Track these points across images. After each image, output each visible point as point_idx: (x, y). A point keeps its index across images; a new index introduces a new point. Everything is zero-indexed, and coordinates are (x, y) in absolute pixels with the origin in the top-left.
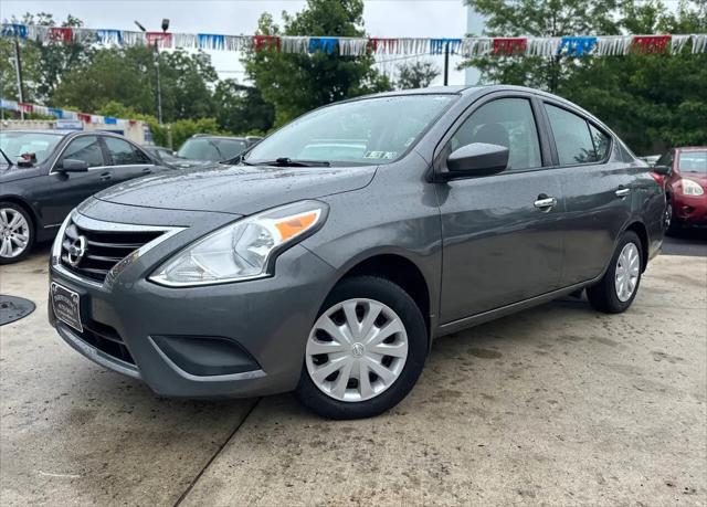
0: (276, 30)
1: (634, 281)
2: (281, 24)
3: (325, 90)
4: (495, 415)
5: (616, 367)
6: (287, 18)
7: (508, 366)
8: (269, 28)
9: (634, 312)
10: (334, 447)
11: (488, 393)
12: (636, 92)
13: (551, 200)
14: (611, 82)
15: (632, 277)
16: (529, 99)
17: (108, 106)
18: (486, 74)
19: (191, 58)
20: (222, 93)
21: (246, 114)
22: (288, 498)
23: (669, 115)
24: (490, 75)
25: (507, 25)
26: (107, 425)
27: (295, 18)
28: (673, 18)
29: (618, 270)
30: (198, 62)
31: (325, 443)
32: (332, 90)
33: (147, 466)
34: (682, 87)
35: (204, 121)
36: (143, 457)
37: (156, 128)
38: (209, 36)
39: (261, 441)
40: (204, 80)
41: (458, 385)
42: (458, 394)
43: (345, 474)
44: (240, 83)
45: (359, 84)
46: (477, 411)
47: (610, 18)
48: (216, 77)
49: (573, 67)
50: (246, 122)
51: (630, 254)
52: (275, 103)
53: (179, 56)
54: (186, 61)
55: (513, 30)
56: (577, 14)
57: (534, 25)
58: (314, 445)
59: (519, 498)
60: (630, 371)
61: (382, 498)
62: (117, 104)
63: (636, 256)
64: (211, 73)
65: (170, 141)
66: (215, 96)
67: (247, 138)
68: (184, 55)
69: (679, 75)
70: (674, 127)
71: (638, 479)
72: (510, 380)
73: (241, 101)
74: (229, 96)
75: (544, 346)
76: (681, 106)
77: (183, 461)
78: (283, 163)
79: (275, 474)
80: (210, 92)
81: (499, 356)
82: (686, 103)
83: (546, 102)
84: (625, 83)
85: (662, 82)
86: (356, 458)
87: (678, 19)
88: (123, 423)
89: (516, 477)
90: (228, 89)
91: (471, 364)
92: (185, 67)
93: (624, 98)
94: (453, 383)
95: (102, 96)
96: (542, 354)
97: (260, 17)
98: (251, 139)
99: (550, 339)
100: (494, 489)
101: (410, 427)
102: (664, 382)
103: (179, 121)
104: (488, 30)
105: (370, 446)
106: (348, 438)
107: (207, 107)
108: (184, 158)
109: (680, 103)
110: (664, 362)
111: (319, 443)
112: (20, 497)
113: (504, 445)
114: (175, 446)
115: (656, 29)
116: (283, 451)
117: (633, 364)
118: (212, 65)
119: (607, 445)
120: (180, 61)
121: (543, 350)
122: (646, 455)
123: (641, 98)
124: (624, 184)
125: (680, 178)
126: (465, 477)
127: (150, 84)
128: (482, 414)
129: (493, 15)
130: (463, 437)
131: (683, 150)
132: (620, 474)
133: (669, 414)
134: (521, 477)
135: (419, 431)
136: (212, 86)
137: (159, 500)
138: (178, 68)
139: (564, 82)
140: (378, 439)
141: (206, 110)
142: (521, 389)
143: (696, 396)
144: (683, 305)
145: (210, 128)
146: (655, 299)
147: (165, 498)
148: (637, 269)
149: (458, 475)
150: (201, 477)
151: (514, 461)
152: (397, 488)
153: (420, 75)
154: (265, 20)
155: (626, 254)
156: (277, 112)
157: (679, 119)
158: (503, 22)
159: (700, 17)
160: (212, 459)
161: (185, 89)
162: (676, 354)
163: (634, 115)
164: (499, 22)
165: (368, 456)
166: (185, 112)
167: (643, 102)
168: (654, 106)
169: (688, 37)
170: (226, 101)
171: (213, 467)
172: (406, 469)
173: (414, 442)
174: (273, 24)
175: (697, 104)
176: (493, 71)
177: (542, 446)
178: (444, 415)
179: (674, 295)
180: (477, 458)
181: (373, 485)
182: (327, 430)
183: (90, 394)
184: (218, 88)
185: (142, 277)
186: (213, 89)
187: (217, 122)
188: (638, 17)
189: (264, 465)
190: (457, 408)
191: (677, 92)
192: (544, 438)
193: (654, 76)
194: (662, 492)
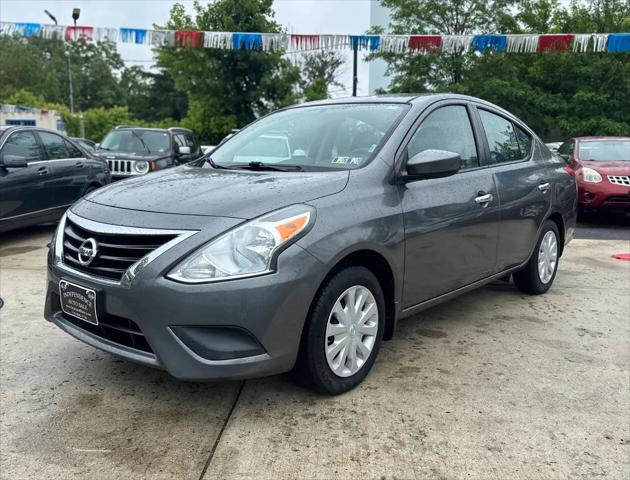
0: (188, 20)
1: (553, 265)
2: (193, 14)
3: (237, 80)
4: (453, 387)
5: (546, 342)
6: (199, 9)
7: (454, 344)
8: (181, 18)
9: (554, 292)
10: (324, 418)
11: (443, 368)
12: (534, 83)
13: (488, 196)
14: (510, 72)
15: (551, 261)
16: (466, 106)
17: (17, 95)
18: (392, 66)
19: (96, 45)
20: (128, 80)
21: (154, 102)
22: (298, 460)
23: (565, 105)
24: (397, 66)
25: (412, 18)
26: (116, 406)
27: (207, 9)
28: (565, 13)
29: (541, 255)
30: (103, 49)
31: (315, 415)
32: (245, 79)
33: (167, 440)
34: (576, 77)
35: (117, 110)
36: (159, 432)
37: (69, 118)
38: (131, 30)
39: (259, 415)
40: (111, 67)
41: (416, 362)
42: (418, 370)
43: (340, 439)
44: (147, 70)
45: (271, 74)
46: (437, 384)
47: (508, 13)
48: (123, 65)
49: (474, 58)
50: (153, 108)
51: (550, 241)
52: (188, 92)
53: (84, 43)
54: (91, 47)
55: (418, 23)
56: (477, 8)
57: (437, 18)
58: (306, 416)
59: (490, 453)
60: (560, 345)
61: (377, 458)
62: (27, 93)
63: (555, 243)
64: (117, 61)
65: (82, 131)
66: (122, 83)
67: (170, 129)
68: (88, 42)
69: (572, 67)
70: (570, 115)
71: (582, 434)
72: (460, 356)
73: (146, 88)
74: (135, 83)
75: (482, 325)
76: (575, 96)
77: (197, 434)
78: (255, 167)
79: (280, 442)
80: (116, 79)
81: (445, 335)
82: (581, 93)
83: (479, 108)
84: (523, 75)
85: (557, 74)
86: (346, 426)
87: (570, 13)
88: (130, 404)
89: (483, 436)
90: (134, 77)
91: (421, 343)
92: (90, 54)
93: (523, 88)
94: (411, 361)
95: (5, 84)
96: (483, 332)
97: (172, 8)
98: (173, 131)
99: (485, 319)
100: (468, 447)
101: (383, 400)
102: (589, 354)
103: (90, 110)
104: (395, 23)
105: (354, 416)
106: (334, 410)
107: (114, 94)
108: (108, 150)
109: (574, 93)
110: (587, 336)
111: (310, 415)
112: (65, 470)
113: (466, 411)
114: (185, 423)
115: (551, 23)
116: (281, 423)
117: (562, 339)
118: (118, 52)
119: (551, 408)
120: (85, 48)
121: (482, 329)
122: (585, 415)
123: (538, 88)
124: (545, 179)
125: (580, 166)
126: (441, 439)
127: (54, 71)
128: (443, 386)
129: (399, 9)
130: (431, 406)
131: (583, 140)
132: (567, 431)
133: (598, 381)
134: (488, 436)
135: (392, 403)
136: (117, 74)
137: (188, 467)
138: (83, 55)
139: (466, 73)
140: (360, 410)
141: (112, 96)
142: (469, 363)
143: (617, 365)
144: (596, 285)
145: (122, 117)
146: (569, 280)
147: (192, 465)
148: (555, 254)
149: (435, 437)
150: (218, 447)
151: (478, 424)
152: (387, 450)
153: (325, 64)
154: (178, 11)
155: (547, 241)
156: (190, 101)
157: (573, 109)
158: (409, 15)
159: (590, 13)
160: (222, 431)
161: (91, 76)
162: (596, 329)
163: (532, 104)
164: (404, 15)
165: (355, 424)
166: (92, 99)
167: (541, 93)
168: (551, 96)
169: (589, 36)
170: (132, 87)
171: (225, 438)
172: (391, 433)
173: (391, 412)
174: (186, 14)
175: (590, 95)
176: (399, 62)
177: (499, 411)
178: (410, 388)
179: (586, 276)
180: (447, 423)
181: (367, 447)
182: (312, 404)
183: (89, 381)
184: (124, 75)
185: (160, 275)
186: (119, 76)
187: (129, 111)
188: (533, 12)
189: (269, 435)
190: (420, 382)
191: (571, 83)
192: (500, 404)
193: (550, 67)
194: (603, 443)
